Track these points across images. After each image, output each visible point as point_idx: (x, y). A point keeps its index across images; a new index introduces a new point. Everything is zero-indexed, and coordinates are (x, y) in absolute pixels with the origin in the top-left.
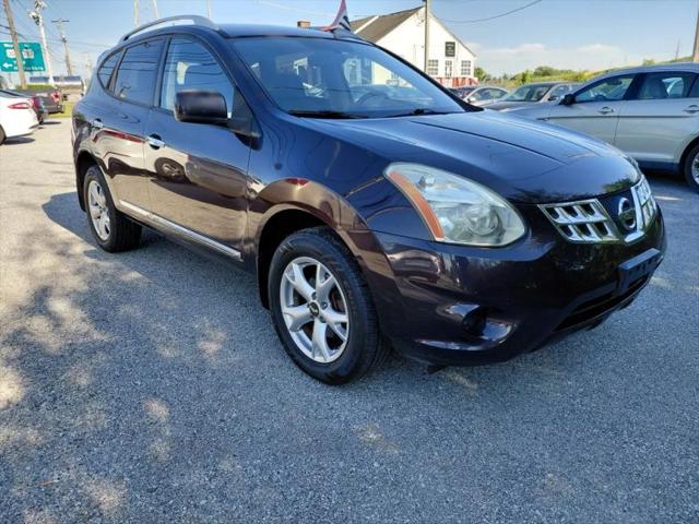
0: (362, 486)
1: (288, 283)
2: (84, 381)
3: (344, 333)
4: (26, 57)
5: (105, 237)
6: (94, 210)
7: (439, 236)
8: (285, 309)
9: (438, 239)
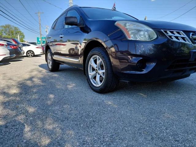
0: (103, 112)
1: (90, 65)
2: (35, 91)
3: (104, 76)
4: (43, 40)
5: (50, 67)
6: (49, 61)
7: (130, 38)
8: (89, 73)
9: (129, 39)
